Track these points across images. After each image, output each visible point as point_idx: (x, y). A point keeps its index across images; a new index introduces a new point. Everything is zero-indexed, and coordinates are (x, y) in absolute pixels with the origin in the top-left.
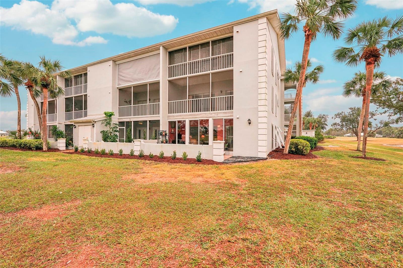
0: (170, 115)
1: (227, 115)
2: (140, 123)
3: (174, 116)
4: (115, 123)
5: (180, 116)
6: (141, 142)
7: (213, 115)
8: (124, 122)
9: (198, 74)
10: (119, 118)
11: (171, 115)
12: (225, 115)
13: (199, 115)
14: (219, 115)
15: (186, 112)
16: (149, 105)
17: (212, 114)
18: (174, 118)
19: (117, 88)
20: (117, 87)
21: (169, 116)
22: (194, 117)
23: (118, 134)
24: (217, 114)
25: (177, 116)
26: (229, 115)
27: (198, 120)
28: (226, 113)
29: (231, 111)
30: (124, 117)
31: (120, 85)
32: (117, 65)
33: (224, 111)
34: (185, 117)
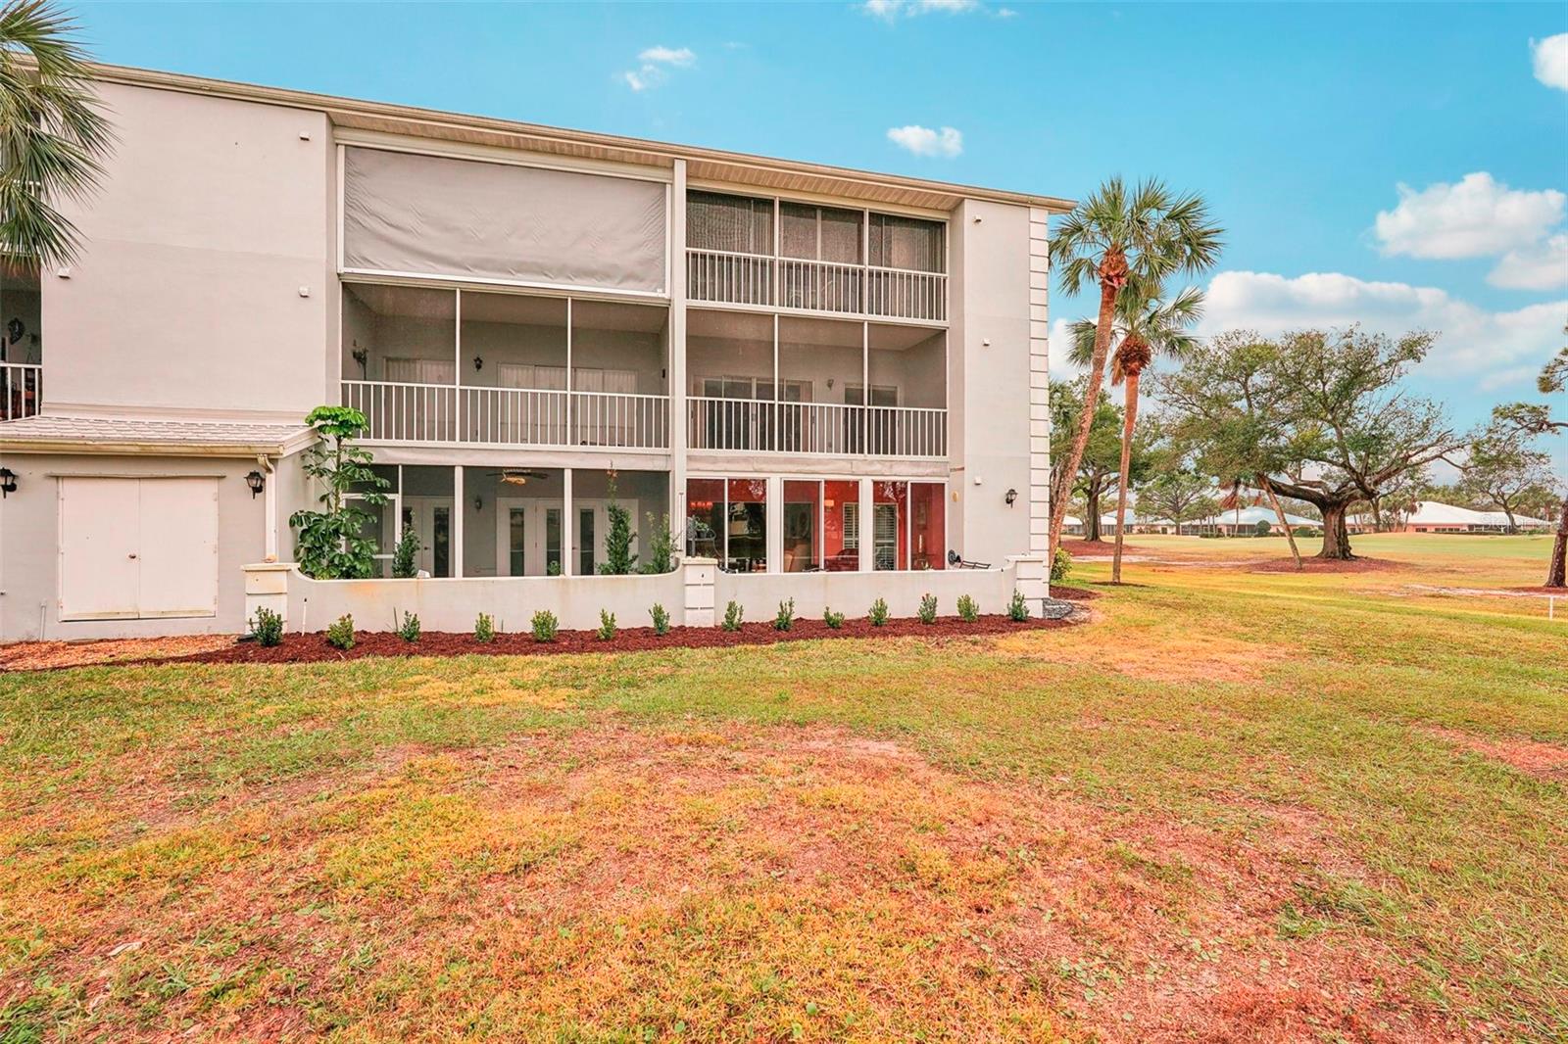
0: (692, 451)
1: (921, 470)
2: (513, 479)
3: (715, 460)
5: (746, 460)
7: (877, 467)
8: (397, 466)
11: (699, 452)
12: (915, 470)
13: (825, 464)
14: (897, 469)
15: (771, 448)
16: (573, 395)
17: (872, 463)
18: (715, 467)
19: (339, 275)
20: (342, 270)
21: (689, 458)
22: (808, 468)
24: (891, 466)
25: (729, 461)
26: (929, 471)
27: (819, 482)
28: (917, 464)
29: (941, 458)
30: (394, 442)
31: (366, 264)
32: (341, 149)
33: (912, 457)
34: (765, 467)
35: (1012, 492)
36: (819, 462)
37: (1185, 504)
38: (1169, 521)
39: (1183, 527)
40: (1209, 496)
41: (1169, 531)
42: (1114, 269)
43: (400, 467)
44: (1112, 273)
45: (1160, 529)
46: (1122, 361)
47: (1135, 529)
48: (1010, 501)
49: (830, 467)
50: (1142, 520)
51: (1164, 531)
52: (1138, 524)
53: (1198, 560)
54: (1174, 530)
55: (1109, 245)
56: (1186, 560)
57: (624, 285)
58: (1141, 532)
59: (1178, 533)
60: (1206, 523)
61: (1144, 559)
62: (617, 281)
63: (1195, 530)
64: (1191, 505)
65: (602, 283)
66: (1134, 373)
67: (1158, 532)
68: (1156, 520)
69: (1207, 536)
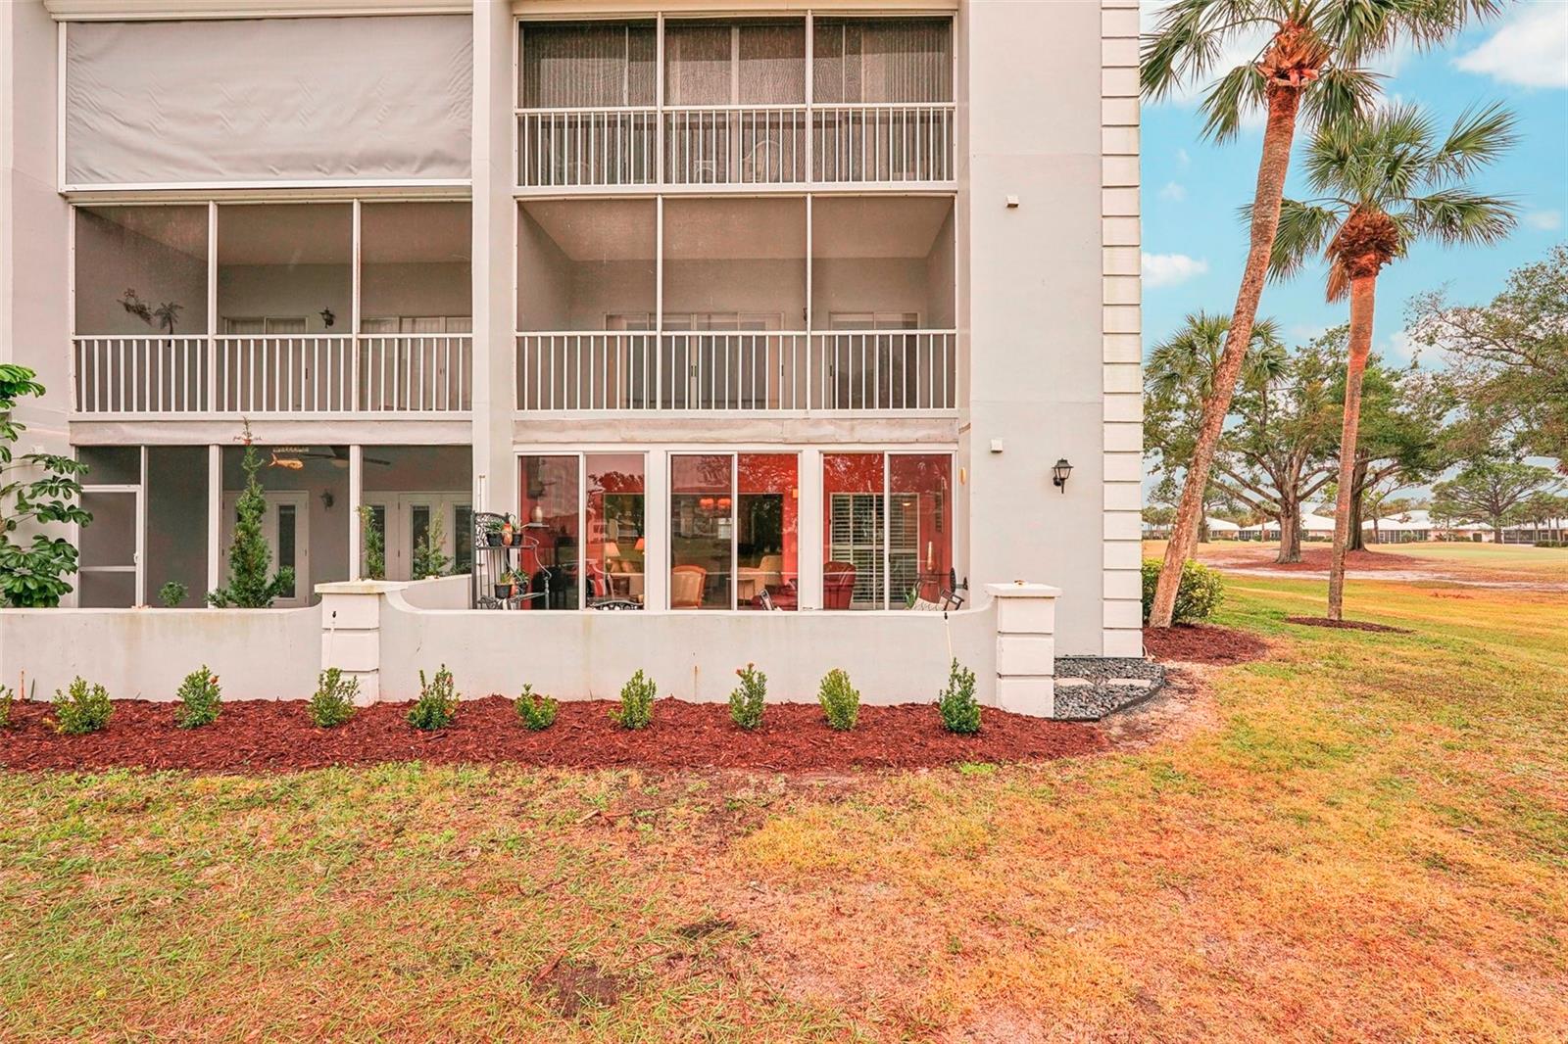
0: (527, 414)
1: (908, 434)
2: (285, 462)
3: (563, 427)
4: (39, 451)
5: (610, 424)
6: (390, 599)
7: (828, 430)
8: (138, 448)
9: (714, 188)
10: (85, 415)
11: (539, 414)
13: (738, 428)
14: (862, 433)
15: (652, 404)
16: (361, 340)
17: (820, 423)
18: (562, 437)
19: (64, 196)
20: (64, 188)
21: (523, 425)
22: (708, 435)
23: (71, 532)
24: (852, 429)
25: (583, 426)
26: (921, 434)
27: (730, 457)
28: (901, 422)
29: (944, 412)
30: (135, 415)
31: (94, 178)
32: (63, 27)
33: (891, 412)
34: (639, 434)
35: (1063, 464)
36: (729, 424)
37: (1509, 503)
38: (1484, 525)
39: (1508, 533)
40: (1549, 493)
41: (1485, 538)
42: (1291, 55)
43: (143, 448)
44: (1286, 64)
45: (1470, 535)
46: (1342, 255)
47: (1432, 535)
48: (1059, 482)
49: (746, 432)
50: (1442, 525)
51: (1477, 538)
52: (1435, 529)
53: (1523, 579)
54: (1492, 536)
55: (1285, 20)
56: (1503, 579)
57: (424, 173)
58: (1440, 538)
59: (1498, 540)
60: (1546, 527)
61: (1428, 576)
62: (415, 167)
63: (1527, 537)
64: (1519, 504)
65: (396, 173)
66: (1365, 273)
67: (1468, 540)
68: (1463, 523)
69: (1546, 545)
